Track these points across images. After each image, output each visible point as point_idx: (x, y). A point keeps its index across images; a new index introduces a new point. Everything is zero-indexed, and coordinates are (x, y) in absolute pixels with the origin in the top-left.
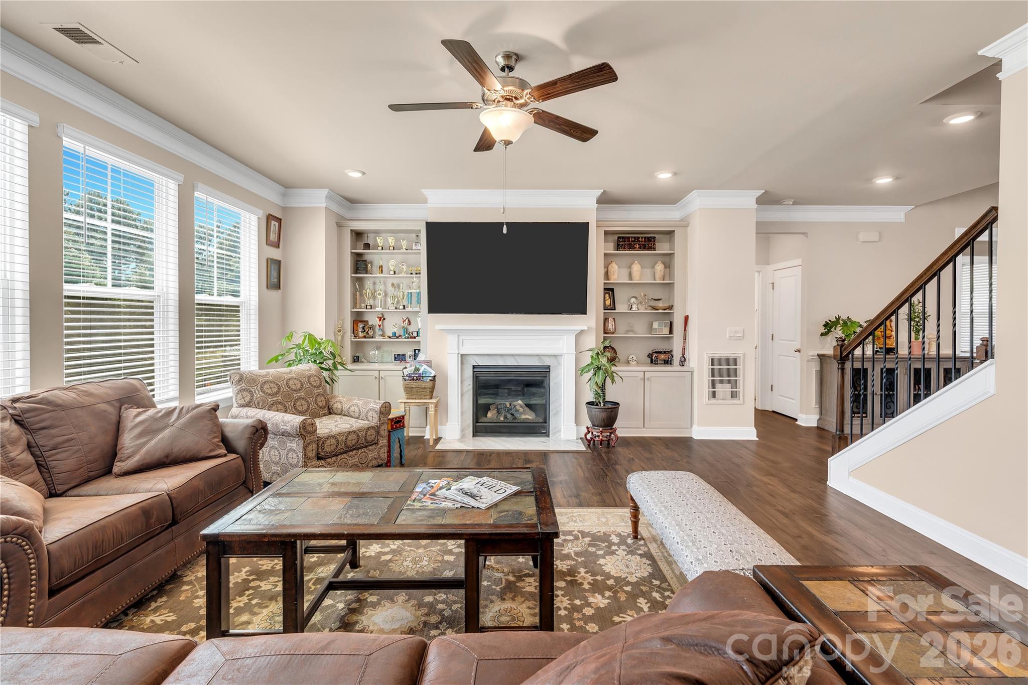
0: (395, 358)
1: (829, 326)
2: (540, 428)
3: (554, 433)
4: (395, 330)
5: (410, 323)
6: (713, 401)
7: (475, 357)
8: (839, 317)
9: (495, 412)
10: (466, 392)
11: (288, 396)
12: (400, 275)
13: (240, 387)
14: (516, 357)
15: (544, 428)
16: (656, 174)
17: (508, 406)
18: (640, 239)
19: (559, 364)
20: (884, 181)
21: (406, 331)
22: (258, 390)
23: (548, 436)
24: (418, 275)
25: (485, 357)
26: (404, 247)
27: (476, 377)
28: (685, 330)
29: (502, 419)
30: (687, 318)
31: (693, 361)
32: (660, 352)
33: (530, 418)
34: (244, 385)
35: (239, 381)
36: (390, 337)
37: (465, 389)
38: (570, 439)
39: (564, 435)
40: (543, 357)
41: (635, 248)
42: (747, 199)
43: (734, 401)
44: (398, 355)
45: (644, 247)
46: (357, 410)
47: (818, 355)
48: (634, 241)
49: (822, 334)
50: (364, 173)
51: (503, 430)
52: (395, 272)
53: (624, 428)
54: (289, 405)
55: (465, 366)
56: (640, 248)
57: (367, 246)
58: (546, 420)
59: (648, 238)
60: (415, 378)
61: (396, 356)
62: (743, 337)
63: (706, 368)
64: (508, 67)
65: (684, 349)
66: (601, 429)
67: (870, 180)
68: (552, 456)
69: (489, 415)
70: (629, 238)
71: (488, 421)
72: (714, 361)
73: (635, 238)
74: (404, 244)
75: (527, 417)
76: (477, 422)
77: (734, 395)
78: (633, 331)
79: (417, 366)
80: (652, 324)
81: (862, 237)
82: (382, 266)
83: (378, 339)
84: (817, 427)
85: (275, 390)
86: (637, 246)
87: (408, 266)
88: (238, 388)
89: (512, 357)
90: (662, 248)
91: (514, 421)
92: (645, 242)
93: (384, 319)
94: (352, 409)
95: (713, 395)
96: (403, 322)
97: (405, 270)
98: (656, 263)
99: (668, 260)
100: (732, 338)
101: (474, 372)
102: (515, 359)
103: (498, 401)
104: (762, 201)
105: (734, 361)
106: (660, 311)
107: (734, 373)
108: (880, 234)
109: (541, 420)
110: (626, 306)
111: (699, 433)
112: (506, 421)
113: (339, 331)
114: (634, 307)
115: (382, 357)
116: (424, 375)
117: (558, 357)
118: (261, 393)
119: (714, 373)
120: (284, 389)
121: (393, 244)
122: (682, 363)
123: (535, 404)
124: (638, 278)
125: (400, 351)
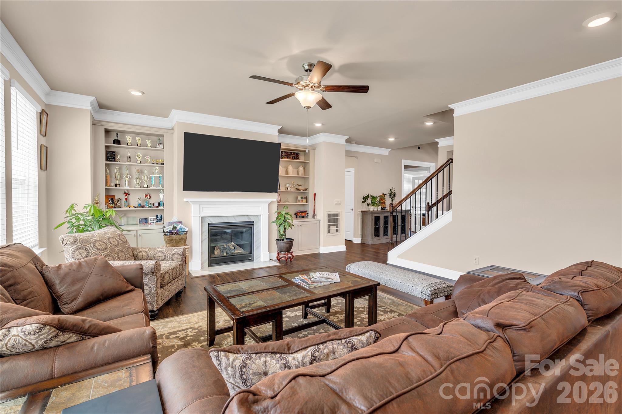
0: (140, 221)
1: (365, 199)
2: (248, 257)
3: (257, 259)
4: (140, 202)
5: (150, 197)
6: (329, 234)
7: (209, 218)
8: (369, 195)
9: (219, 250)
10: (204, 240)
11: (113, 250)
12: (146, 164)
13: (76, 246)
14: (235, 217)
15: (250, 256)
16: (314, 124)
17: (225, 246)
18: (293, 153)
19: (259, 220)
20: (391, 139)
21: (148, 203)
22: (91, 247)
23: (253, 261)
24: (162, 165)
25: (217, 218)
26: (149, 145)
27: (210, 230)
28: (314, 200)
29: (225, 254)
30: (315, 195)
31: (319, 216)
32: (302, 212)
33: (240, 252)
34: (79, 244)
35: (75, 242)
36: (135, 207)
37: (204, 238)
38: (267, 260)
39: (262, 259)
40: (250, 217)
41: (290, 158)
42: (341, 140)
43: (337, 234)
44: (142, 219)
45: (294, 158)
46: (162, 255)
47: (361, 211)
48: (290, 154)
49: (363, 202)
50: (143, 93)
51: (227, 261)
52: (141, 162)
53: (296, 251)
54: (115, 256)
55: (204, 224)
56: (292, 158)
57: (117, 142)
58: (251, 252)
59: (296, 153)
60: (174, 233)
61: (141, 220)
62: (341, 204)
63: (327, 218)
64: (309, 70)
65: (314, 210)
66: (287, 253)
67: (387, 138)
68: (255, 271)
69: (216, 253)
70: (287, 152)
71: (216, 256)
72: (330, 215)
73: (290, 152)
74: (149, 143)
75: (239, 251)
76: (210, 258)
77: (337, 231)
78: (287, 201)
79: (175, 226)
80: (297, 198)
81: (376, 161)
82: (130, 157)
83: (125, 208)
84: (361, 243)
85: (104, 246)
86: (291, 157)
87: (151, 158)
88: (74, 247)
89: (232, 217)
90: (302, 159)
91: (232, 255)
92: (295, 155)
93: (129, 194)
94: (158, 254)
95: (329, 231)
96: (146, 196)
97: (149, 160)
98: (299, 167)
99: (305, 165)
100: (336, 204)
101: (209, 227)
102: (235, 218)
103: (219, 245)
104: (348, 141)
105: (337, 215)
106: (302, 191)
107: (337, 220)
108: (381, 159)
109: (248, 253)
110: (284, 188)
111: (323, 250)
112: (227, 255)
113: (97, 203)
114: (289, 189)
115: (128, 222)
116: (180, 231)
117: (258, 216)
118: (95, 250)
119: (329, 221)
120: (109, 245)
121: (140, 142)
122: (314, 216)
123: (243, 244)
124: (291, 173)
125: (143, 216)
